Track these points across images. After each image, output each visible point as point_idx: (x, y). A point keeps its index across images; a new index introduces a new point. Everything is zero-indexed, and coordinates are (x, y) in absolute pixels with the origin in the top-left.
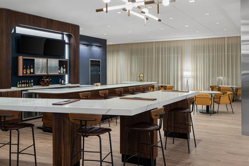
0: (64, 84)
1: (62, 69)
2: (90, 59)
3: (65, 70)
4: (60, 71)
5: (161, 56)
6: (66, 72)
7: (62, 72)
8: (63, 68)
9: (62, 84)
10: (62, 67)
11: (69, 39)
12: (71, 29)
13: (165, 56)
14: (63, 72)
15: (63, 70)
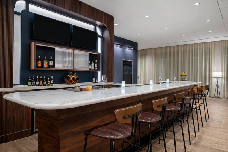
0: (96, 83)
1: (93, 64)
2: (123, 60)
3: (96, 66)
4: (90, 66)
5: (187, 58)
6: (99, 68)
7: (93, 68)
8: (95, 63)
9: (94, 83)
10: (93, 62)
11: (103, 32)
12: (104, 18)
13: (192, 58)
14: (95, 68)
15: (94, 66)
